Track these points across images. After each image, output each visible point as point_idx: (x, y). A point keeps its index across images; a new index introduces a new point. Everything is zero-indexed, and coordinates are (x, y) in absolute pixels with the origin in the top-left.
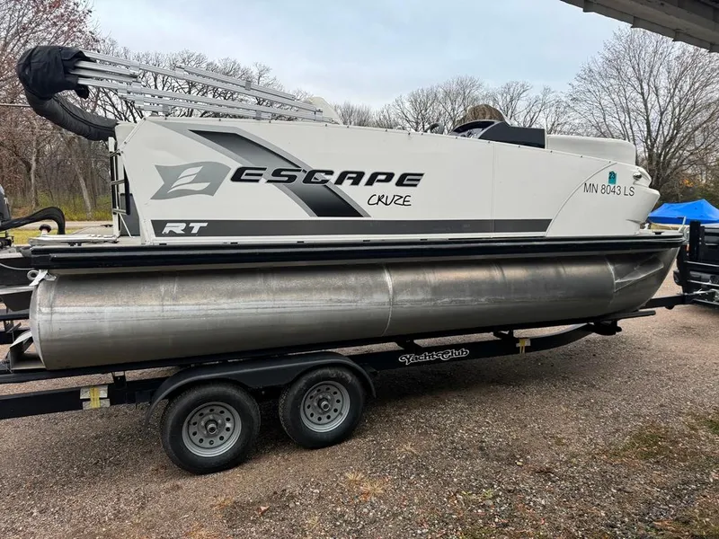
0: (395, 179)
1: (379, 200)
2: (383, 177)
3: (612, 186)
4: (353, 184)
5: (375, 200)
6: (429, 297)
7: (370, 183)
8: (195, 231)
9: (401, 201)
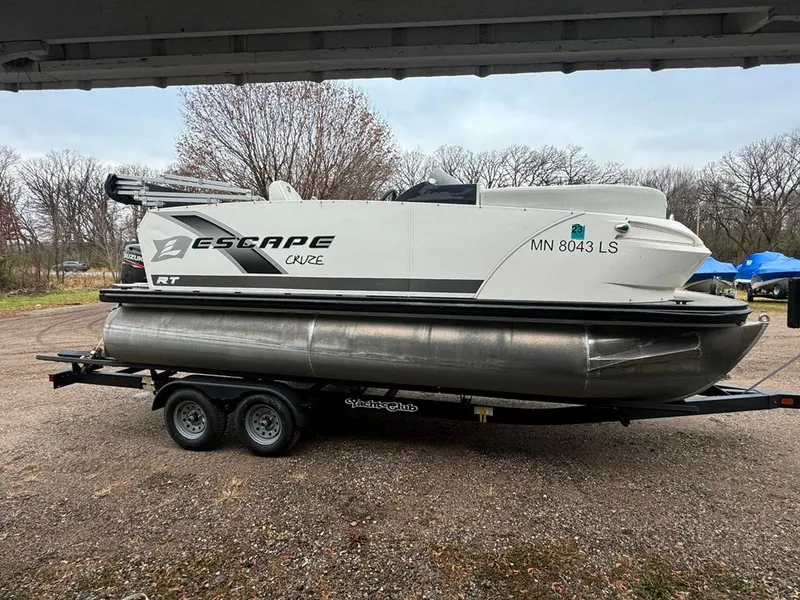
0: (309, 242)
1: (295, 259)
2: (298, 241)
3: (578, 242)
4: (273, 247)
5: (291, 260)
6: (344, 348)
7: (287, 246)
8: (173, 282)
9: (314, 261)
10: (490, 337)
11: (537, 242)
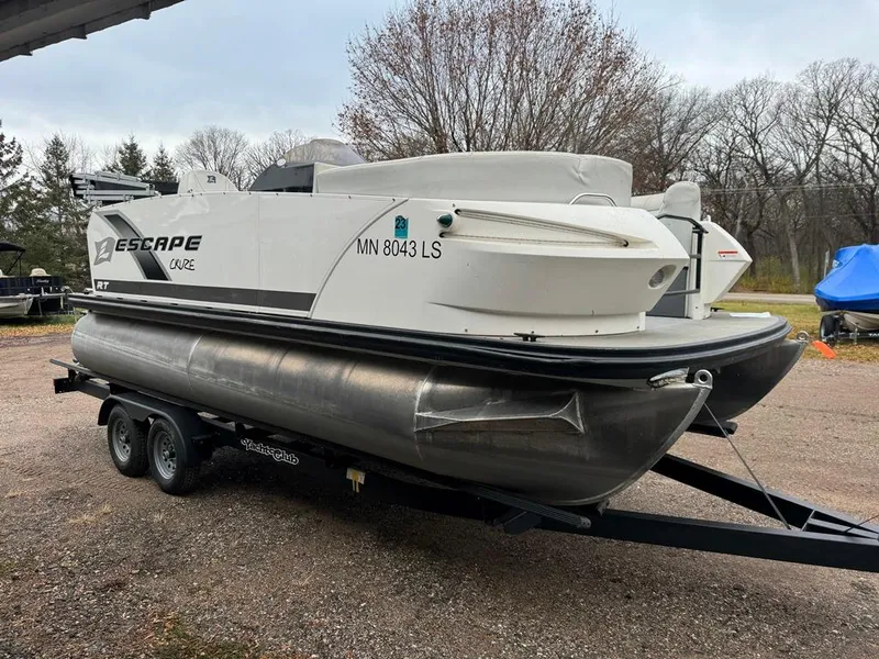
0: (185, 243)
2: (178, 242)
3: (401, 241)
4: (162, 249)
5: (174, 264)
6: (211, 372)
7: (171, 247)
8: (106, 288)
9: (188, 266)
10: (329, 371)
11: (363, 242)
